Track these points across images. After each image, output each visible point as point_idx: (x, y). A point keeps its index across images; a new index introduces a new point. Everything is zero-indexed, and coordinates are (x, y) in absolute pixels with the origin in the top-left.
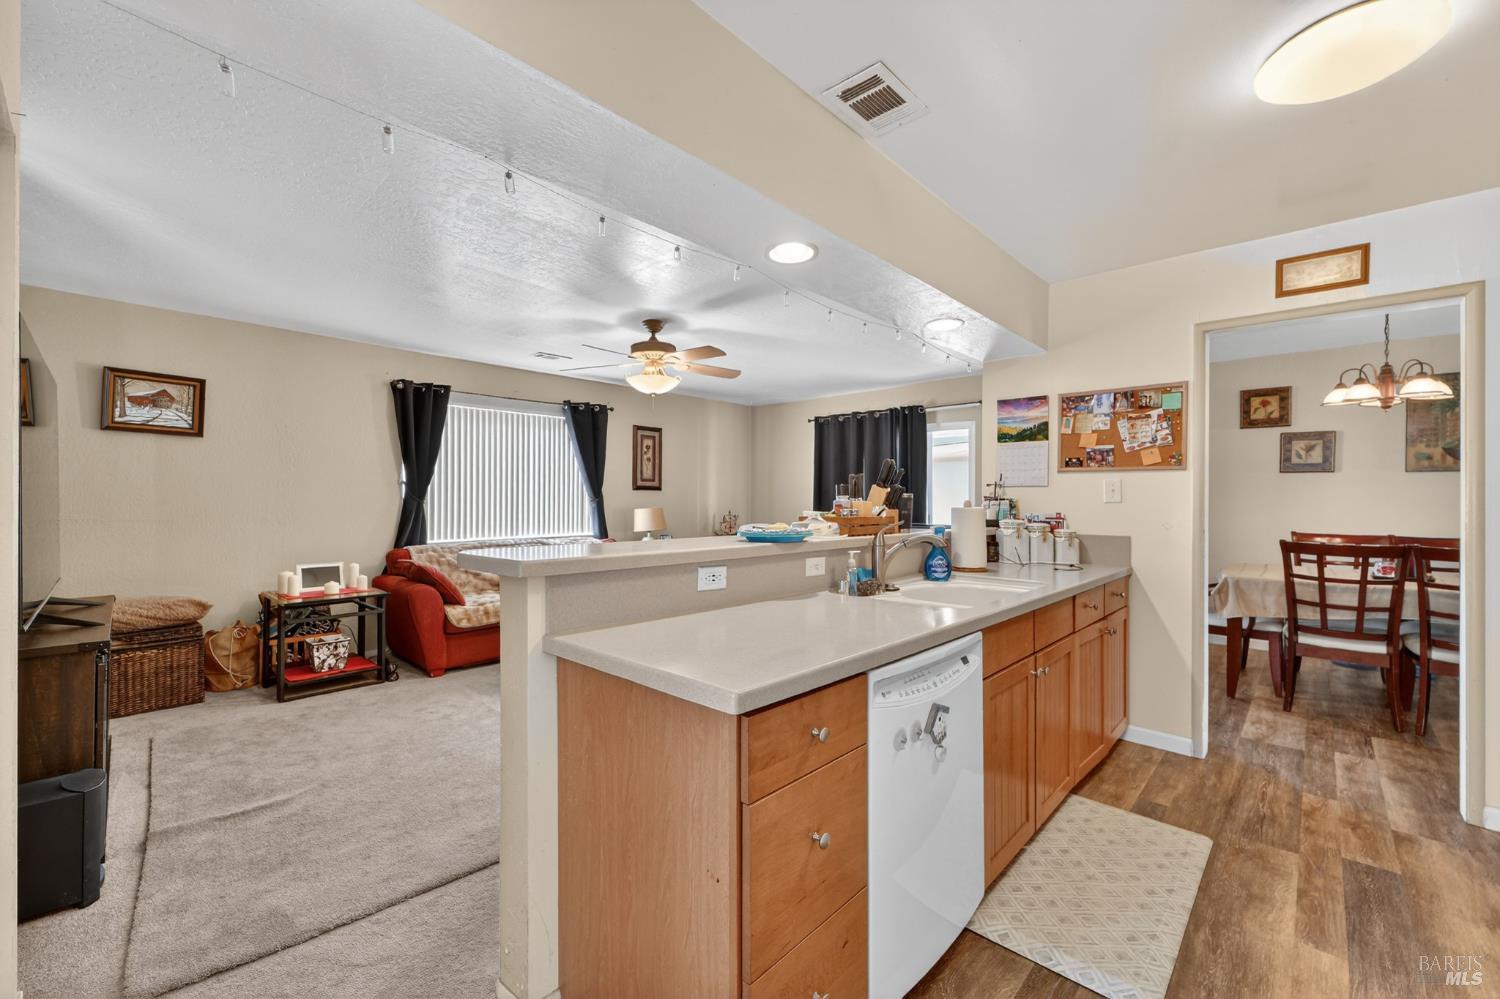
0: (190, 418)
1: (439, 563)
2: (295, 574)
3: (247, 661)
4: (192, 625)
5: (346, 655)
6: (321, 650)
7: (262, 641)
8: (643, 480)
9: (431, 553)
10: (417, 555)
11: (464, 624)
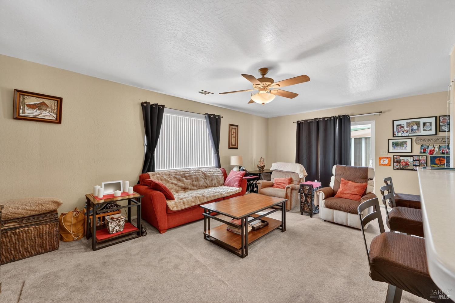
0: (56, 115)
1: (161, 180)
2: (101, 187)
3: (80, 227)
4: (54, 211)
5: (124, 225)
6: (112, 223)
7: (86, 217)
8: (232, 145)
9: (158, 175)
10: (153, 177)
11: (175, 209)
